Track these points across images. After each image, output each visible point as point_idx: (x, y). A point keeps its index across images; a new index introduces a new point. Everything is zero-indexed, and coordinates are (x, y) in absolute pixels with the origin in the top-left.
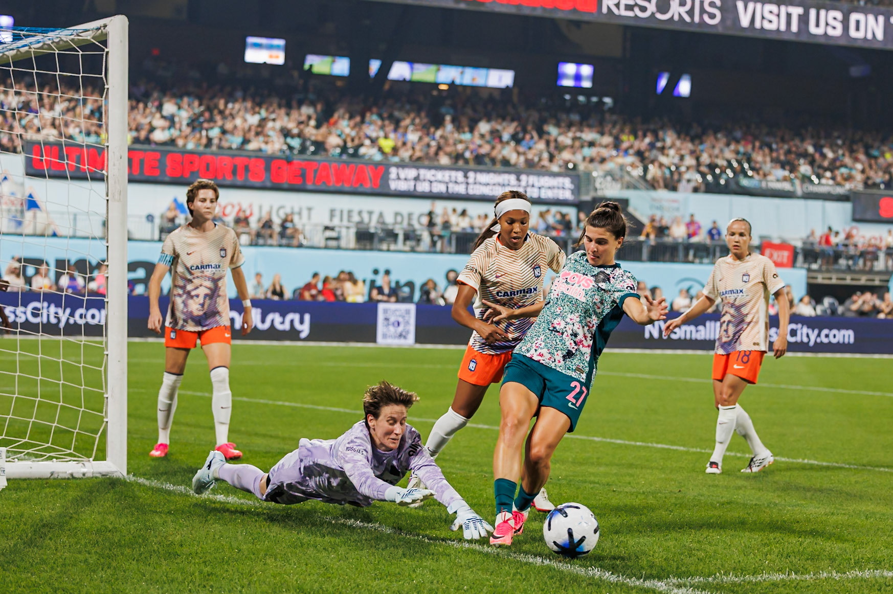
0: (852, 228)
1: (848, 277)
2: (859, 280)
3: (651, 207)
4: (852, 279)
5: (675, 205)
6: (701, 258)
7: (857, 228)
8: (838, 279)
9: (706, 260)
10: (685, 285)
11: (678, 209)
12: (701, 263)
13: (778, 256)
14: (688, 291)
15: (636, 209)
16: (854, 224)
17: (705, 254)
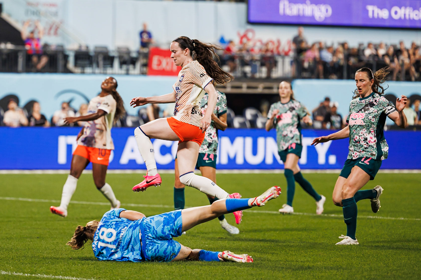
0: (248, 31)
1: (244, 85)
2: (256, 88)
3: (27, 12)
4: (249, 87)
5: (53, 9)
6: (83, 67)
7: (252, 31)
8: (233, 87)
9: (88, 70)
10: (66, 97)
11: (56, 14)
12: (83, 73)
13: (167, 64)
14: (69, 103)
15: (10, 15)
16: (250, 27)
17: (87, 62)
